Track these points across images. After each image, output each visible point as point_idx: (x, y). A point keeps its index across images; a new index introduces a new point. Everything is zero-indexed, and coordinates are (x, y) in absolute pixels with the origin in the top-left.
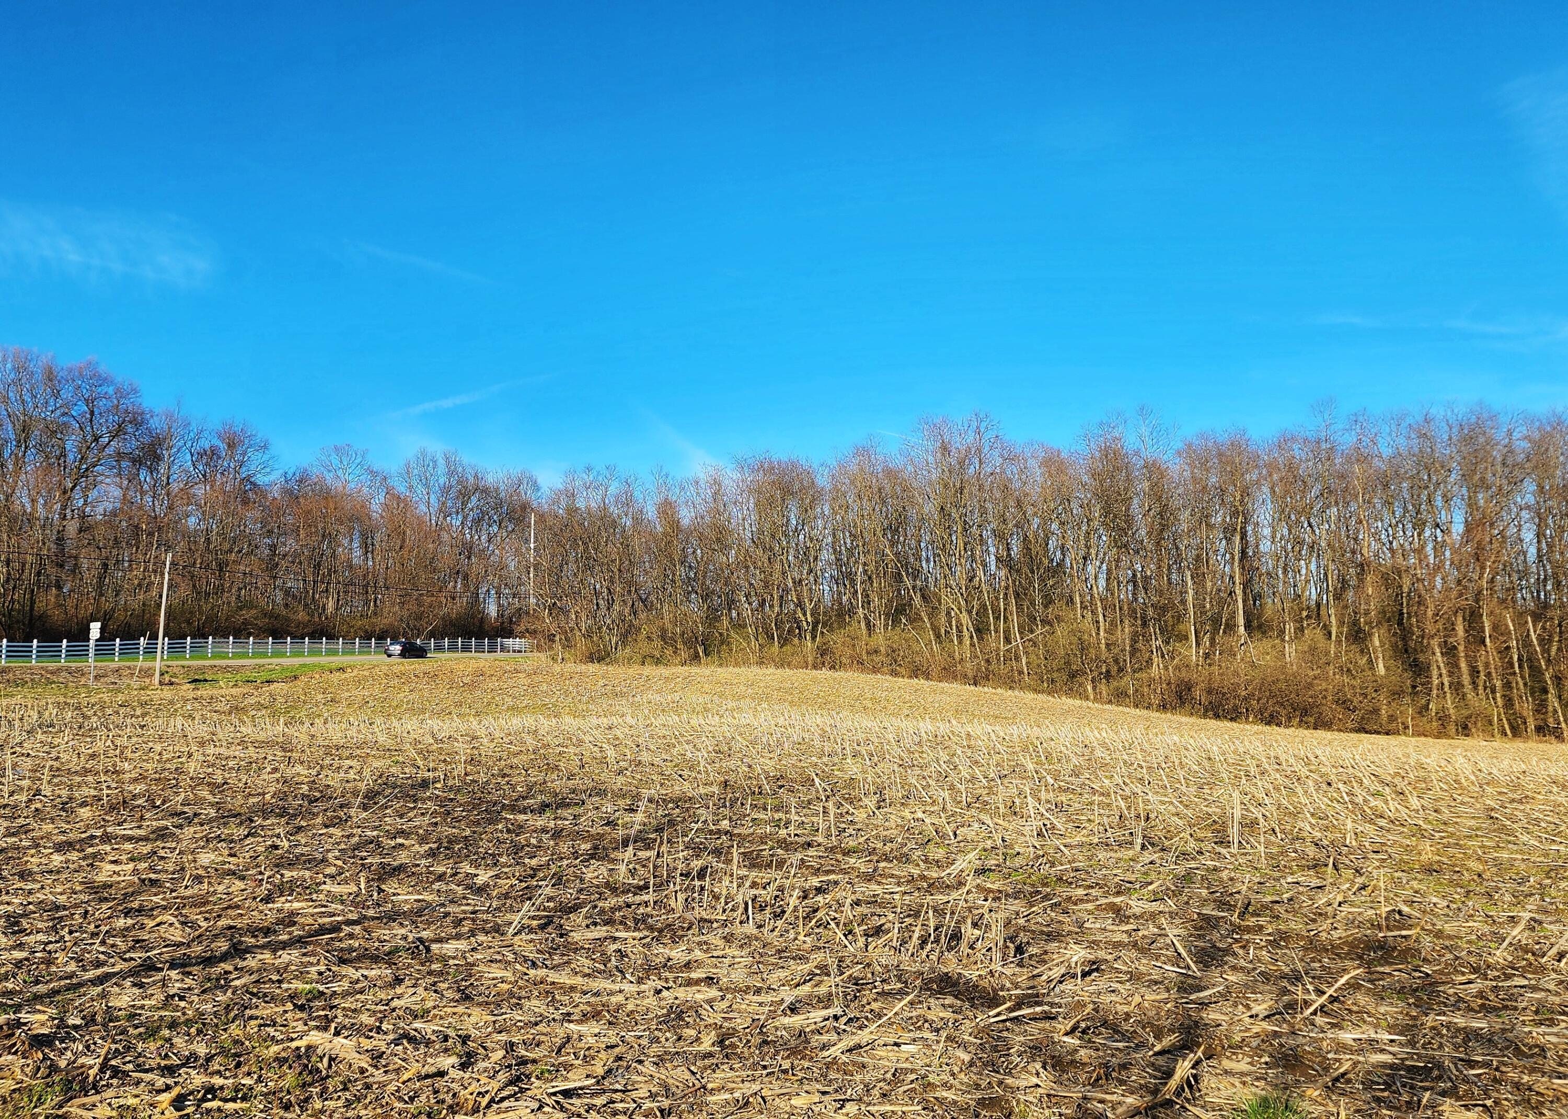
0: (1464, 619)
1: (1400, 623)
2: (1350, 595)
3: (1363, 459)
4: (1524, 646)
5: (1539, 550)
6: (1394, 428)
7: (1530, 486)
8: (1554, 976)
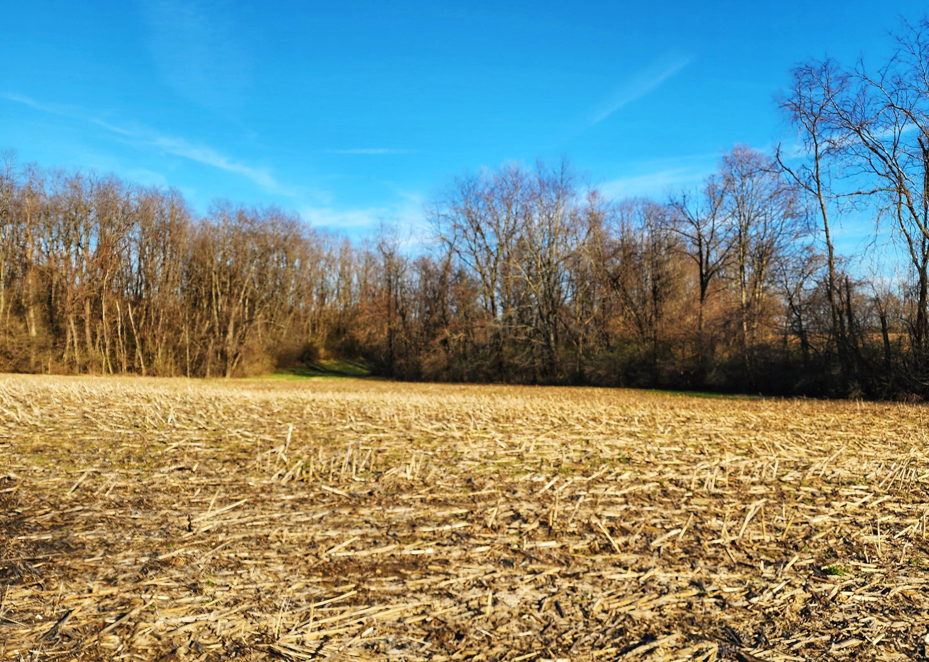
0: (91, 303)
1: (49, 303)
2: (17, 283)
3: (32, 195)
4: (125, 321)
5: (140, 266)
6: (55, 178)
7: (137, 228)
8: (101, 502)
